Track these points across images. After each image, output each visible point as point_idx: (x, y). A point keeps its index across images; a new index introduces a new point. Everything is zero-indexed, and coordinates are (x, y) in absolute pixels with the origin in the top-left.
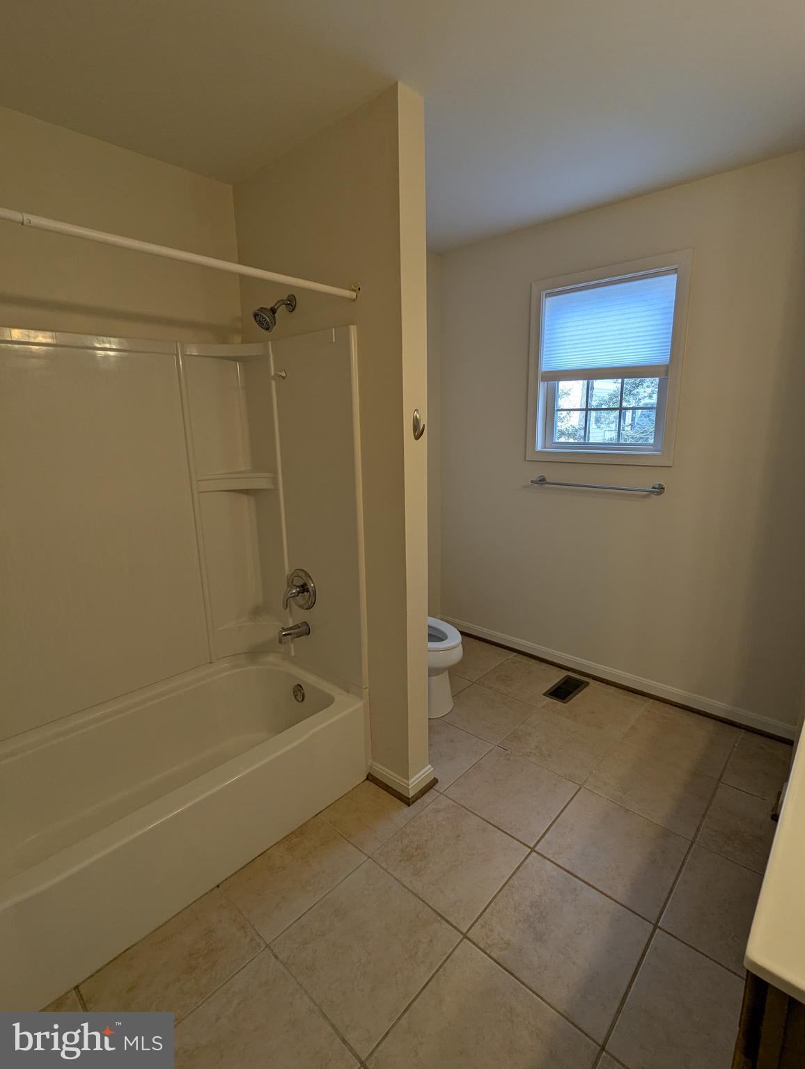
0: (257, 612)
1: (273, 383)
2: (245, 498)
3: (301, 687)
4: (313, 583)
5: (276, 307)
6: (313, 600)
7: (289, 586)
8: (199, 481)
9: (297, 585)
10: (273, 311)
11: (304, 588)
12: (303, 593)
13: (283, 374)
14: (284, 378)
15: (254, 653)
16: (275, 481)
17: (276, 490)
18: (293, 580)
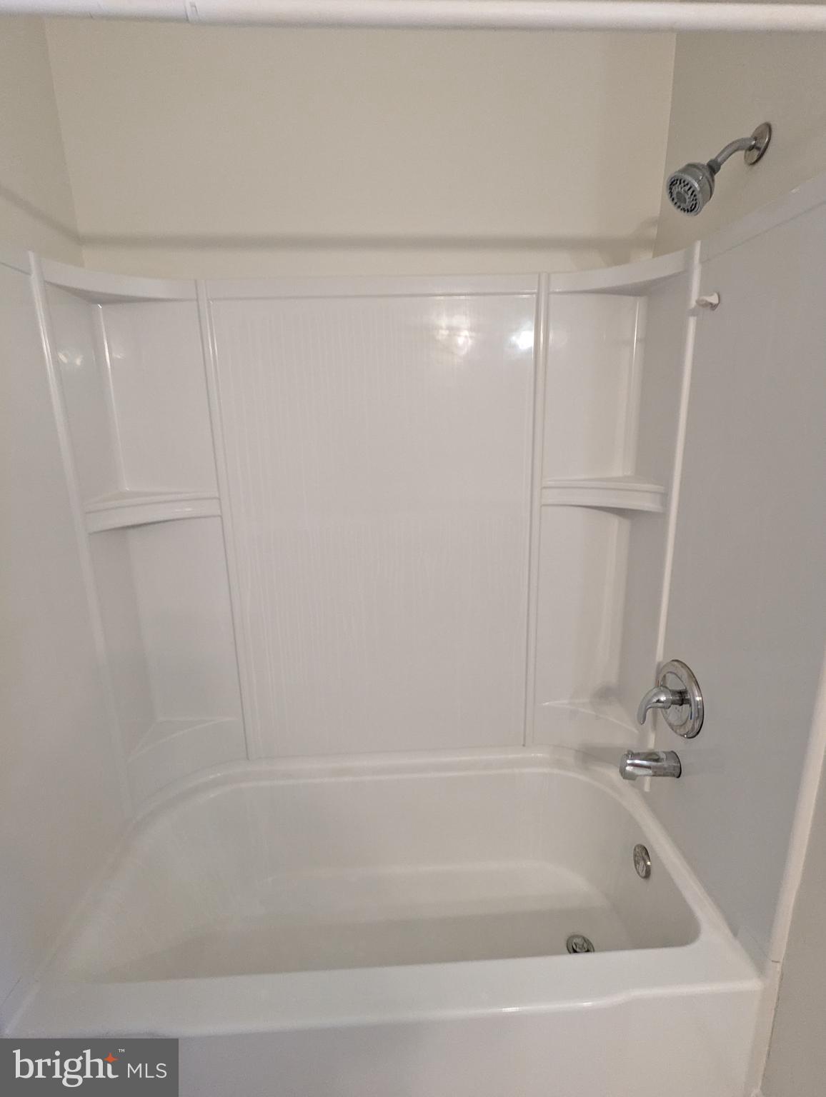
0: (605, 695)
1: (692, 323)
2: (615, 521)
3: (647, 853)
4: (701, 696)
5: (719, 160)
6: (697, 726)
7: (657, 685)
8: (545, 488)
9: (670, 688)
10: (713, 168)
11: (682, 698)
12: (681, 705)
13: (714, 299)
14: (713, 306)
15: (590, 756)
16: (665, 497)
17: (664, 515)
18: (665, 676)
